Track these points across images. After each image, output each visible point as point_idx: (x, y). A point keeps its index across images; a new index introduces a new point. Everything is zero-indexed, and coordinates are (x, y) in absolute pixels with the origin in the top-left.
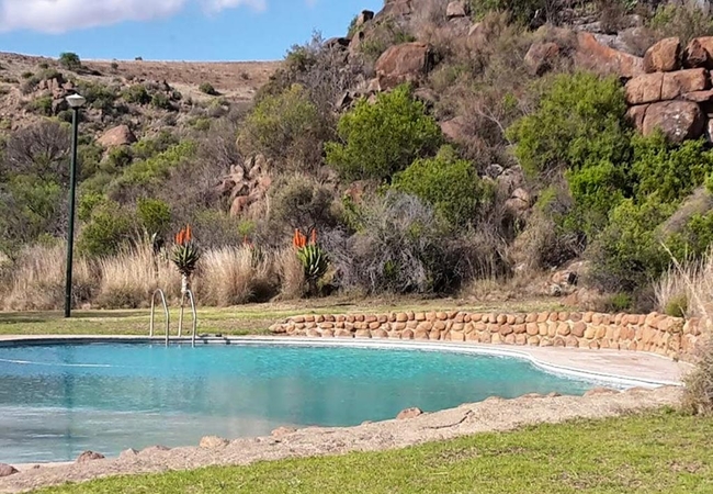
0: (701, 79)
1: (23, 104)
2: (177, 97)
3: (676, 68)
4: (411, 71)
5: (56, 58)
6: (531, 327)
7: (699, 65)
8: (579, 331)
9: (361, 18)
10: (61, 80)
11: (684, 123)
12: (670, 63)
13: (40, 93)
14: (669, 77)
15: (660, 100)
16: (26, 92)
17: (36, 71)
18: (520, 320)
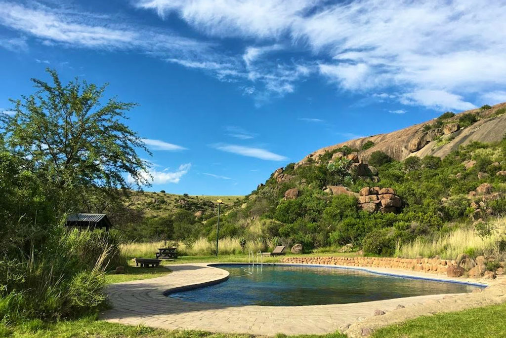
0: (376, 197)
1: (175, 206)
2: (213, 204)
3: (368, 195)
4: (295, 195)
5: (183, 195)
6: (356, 261)
7: (375, 194)
8: (371, 262)
9: (260, 185)
10: (184, 200)
11: (373, 208)
12: (367, 194)
13: (179, 204)
14: (367, 197)
15: (365, 203)
16: (175, 203)
17: (178, 198)
18: (352, 259)
